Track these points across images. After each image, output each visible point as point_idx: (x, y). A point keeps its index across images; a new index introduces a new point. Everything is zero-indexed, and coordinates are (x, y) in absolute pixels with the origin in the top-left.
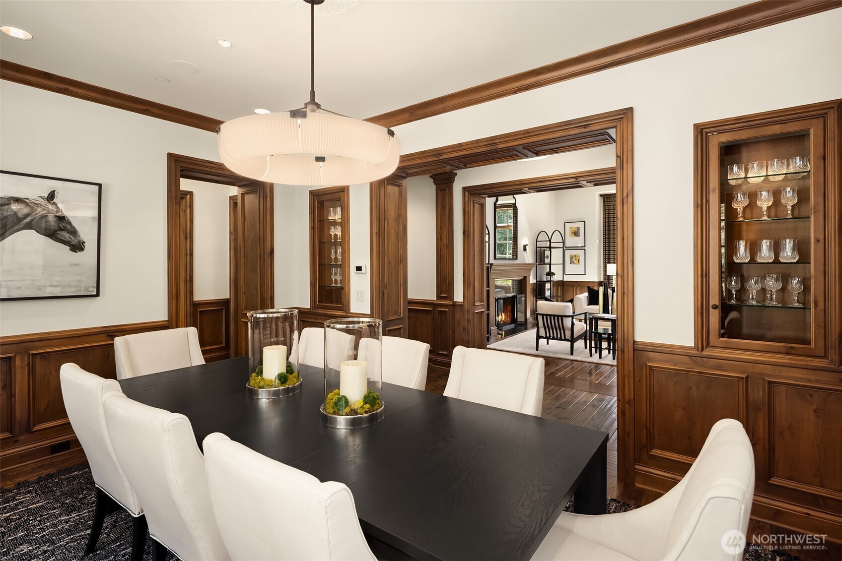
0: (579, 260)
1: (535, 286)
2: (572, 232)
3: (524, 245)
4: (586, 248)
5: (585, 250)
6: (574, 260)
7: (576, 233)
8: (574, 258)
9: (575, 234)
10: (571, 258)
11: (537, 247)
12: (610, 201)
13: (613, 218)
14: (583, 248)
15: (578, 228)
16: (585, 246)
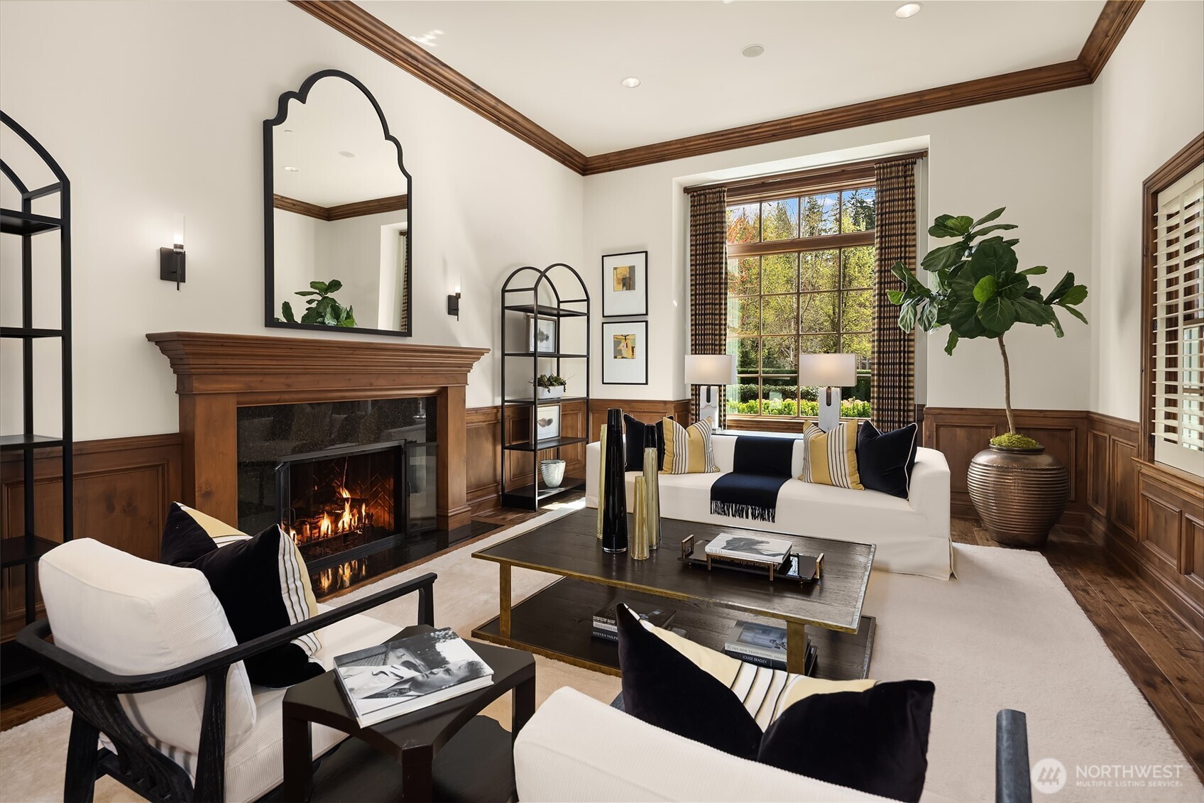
0: (633, 348)
1: (500, 415)
2: (618, 279)
3: (450, 297)
4: (649, 318)
5: (647, 322)
6: (622, 348)
7: (627, 283)
8: (623, 344)
9: (624, 285)
10: (617, 342)
11: (504, 308)
12: (706, 204)
13: (713, 243)
14: (641, 318)
15: (632, 269)
16: (647, 314)
